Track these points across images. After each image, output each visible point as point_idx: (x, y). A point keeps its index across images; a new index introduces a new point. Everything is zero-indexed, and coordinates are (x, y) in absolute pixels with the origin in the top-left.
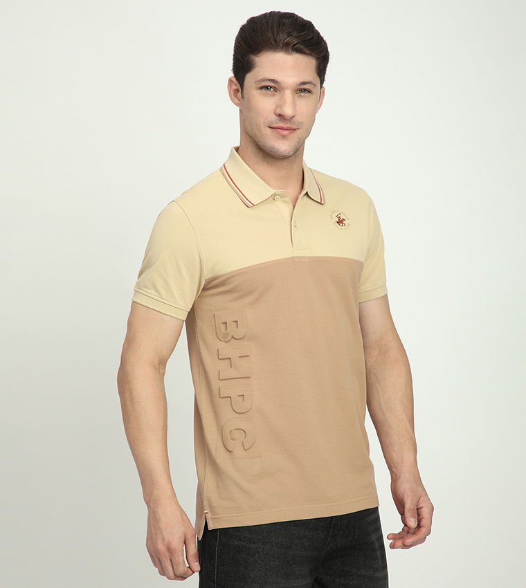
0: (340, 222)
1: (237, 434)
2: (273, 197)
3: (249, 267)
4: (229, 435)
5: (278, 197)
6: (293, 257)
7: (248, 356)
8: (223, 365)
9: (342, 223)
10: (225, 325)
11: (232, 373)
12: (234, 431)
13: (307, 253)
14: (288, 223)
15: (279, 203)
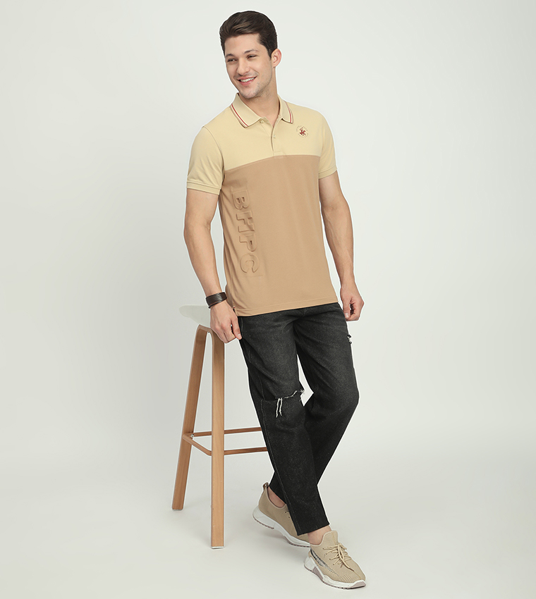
0: (302, 133)
1: (250, 263)
2: (260, 121)
3: (247, 164)
4: (244, 264)
5: (262, 121)
6: (273, 157)
7: (251, 218)
8: (240, 223)
9: (304, 133)
10: (238, 200)
11: (245, 227)
12: (248, 262)
13: (282, 154)
14: (270, 136)
15: (264, 125)
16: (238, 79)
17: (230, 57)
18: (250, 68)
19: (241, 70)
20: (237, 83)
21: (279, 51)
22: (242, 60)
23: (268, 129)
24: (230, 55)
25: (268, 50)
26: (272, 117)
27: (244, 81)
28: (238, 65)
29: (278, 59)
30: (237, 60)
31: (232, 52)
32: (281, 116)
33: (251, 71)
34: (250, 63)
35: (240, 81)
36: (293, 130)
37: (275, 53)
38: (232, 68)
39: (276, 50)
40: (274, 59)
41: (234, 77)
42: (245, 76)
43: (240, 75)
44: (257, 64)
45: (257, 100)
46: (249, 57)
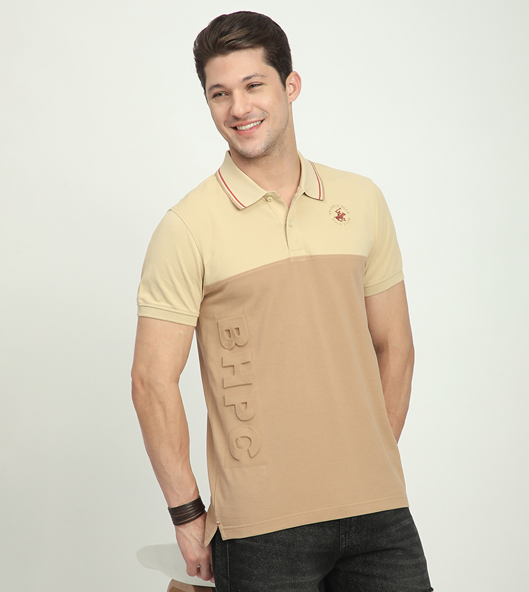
0: (340, 217)
1: (243, 442)
2: (265, 198)
3: (244, 273)
4: (235, 444)
5: (269, 198)
6: (289, 259)
7: (249, 362)
8: (227, 373)
9: (342, 218)
10: (228, 332)
11: (235, 380)
12: (240, 439)
13: (303, 253)
14: (283, 223)
15: (273, 204)
16: (233, 125)
17: (217, 90)
18: (254, 105)
19: (239, 110)
20: (231, 133)
21: (297, 75)
22: (237, 94)
23: (280, 211)
24: (218, 86)
25: (280, 75)
26: (286, 192)
27: (244, 128)
28: (233, 102)
29: (297, 88)
30: (229, 93)
31: (221, 81)
32: (302, 189)
33: (256, 110)
34: (252, 98)
35: (235, 128)
36: (325, 212)
37: (291, 79)
38: (221, 108)
39: (291, 74)
40: (290, 89)
41: (225, 123)
42: (245, 119)
43: (236, 118)
44: (265, 98)
45: (263, 161)
46: (250, 87)
